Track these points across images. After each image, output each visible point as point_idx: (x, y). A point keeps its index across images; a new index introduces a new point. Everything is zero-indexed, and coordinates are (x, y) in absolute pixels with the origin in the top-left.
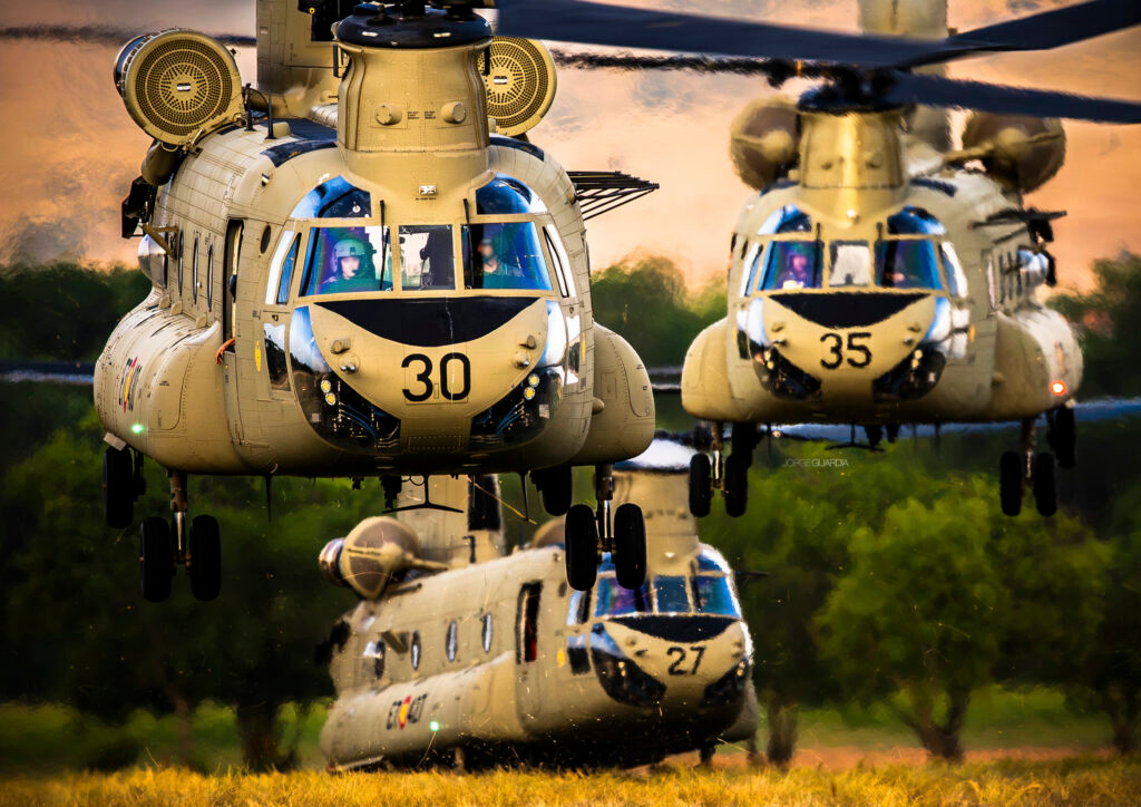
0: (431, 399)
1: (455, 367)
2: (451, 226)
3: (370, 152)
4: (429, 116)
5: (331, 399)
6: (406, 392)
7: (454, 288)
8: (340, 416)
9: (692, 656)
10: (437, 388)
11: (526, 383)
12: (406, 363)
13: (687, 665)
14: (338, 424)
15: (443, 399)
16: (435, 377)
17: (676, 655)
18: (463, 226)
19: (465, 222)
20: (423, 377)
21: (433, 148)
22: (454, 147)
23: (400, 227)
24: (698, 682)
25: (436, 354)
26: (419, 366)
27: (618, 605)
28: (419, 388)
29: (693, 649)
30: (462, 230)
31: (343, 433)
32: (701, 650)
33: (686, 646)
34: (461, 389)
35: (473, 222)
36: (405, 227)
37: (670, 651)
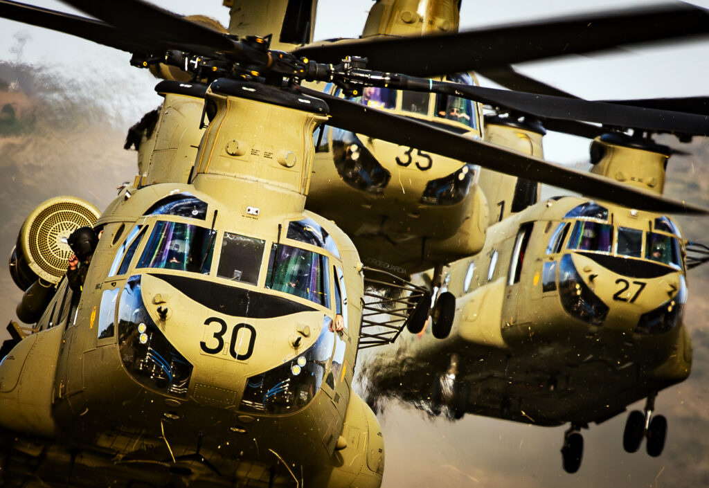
0: (219, 354)
1: (244, 334)
2: (264, 241)
3: (215, 174)
4: (267, 156)
5: (144, 339)
6: (203, 345)
7: (256, 284)
8: (147, 357)
9: (634, 289)
10: (227, 346)
11: (295, 362)
12: (208, 322)
13: (628, 295)
14: (144, 363)
15: (230, 356)
16: (227, 338)
17: (623, 285)
18: (273, 243)
19: (277, 242)
20: (218, 336)
21: (265, 181)
22: (281, 184)
23: (225, 232)
24: (635, 310)
25: (232, 321)
26: (217, 327)
27: (587, 243)
28: (213, 343)
29: (635, 283)
30: (273, 246)
31: (146, 373)
32: (643, 285)
33: (630, 280)
34: (245, 352)
35: (281, 242)
36: (229, 233)
37: (618, 282)
